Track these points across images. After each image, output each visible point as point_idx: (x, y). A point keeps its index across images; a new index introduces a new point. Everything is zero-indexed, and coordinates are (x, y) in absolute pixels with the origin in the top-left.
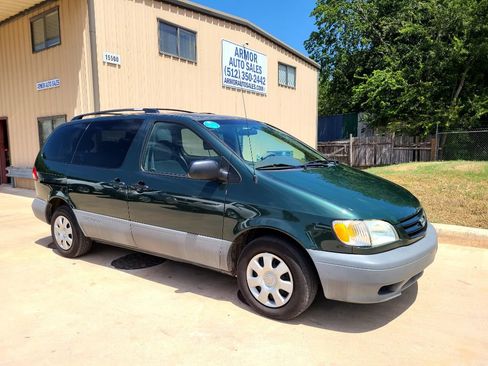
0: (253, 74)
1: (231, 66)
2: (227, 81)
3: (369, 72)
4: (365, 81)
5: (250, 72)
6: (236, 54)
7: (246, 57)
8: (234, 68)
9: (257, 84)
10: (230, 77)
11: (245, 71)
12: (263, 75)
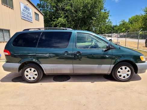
0: (29, 15)
1: (23, 12)
2: (23, 17)
3: (58, 18)
4: (56, 21)
5: (28, 14)
6: (24, 8)
7: (27, 9)
8: (24, 13)
9: (30, 19)
10: (23, 16)
11: (27, 14)
12: (31, 16)
